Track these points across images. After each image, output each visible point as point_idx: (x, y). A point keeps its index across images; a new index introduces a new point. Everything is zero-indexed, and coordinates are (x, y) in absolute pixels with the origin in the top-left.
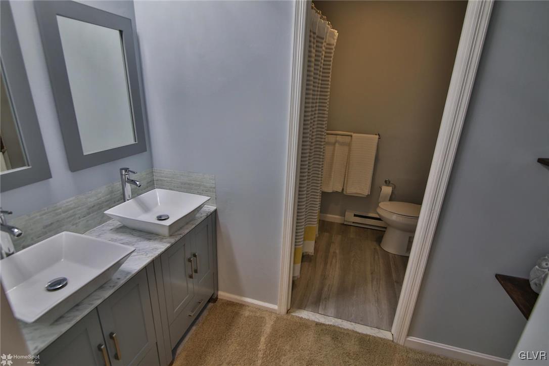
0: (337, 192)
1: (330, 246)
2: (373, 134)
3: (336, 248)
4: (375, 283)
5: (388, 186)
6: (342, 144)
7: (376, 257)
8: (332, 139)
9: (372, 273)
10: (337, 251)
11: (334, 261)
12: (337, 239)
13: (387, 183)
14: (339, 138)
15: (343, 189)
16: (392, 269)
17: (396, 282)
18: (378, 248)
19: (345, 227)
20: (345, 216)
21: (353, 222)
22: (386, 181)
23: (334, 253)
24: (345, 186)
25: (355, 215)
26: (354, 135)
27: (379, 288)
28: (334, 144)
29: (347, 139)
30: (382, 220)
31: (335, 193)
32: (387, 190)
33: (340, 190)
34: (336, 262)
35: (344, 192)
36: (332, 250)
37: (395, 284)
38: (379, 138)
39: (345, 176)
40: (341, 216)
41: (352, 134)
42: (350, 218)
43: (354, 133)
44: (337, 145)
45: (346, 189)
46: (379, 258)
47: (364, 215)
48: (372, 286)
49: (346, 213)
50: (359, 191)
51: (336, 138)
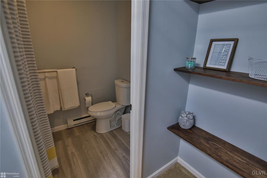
0: (57, 111)
1: (67, 150)
2: (71, 68)
3: (71, 149)
4: (106, 158)
5: (88, 97)
6: (51, 78)
7: (98, 140)
8: (41, 76)
9: (101, 153)
10: (74, 151)
11: (75, 160)
12: (69, 141)
13: (87, 95)
14: (47, 74)
15: (61, 108)
16: (109, 142)
17: (115, 149)
18: (95, 134)
19: (70, 130)
20: (67, 124)
21: (74, 125)
22: (86, 94)
23: (72, 153)
24: (62, 105)
25: (74, 120)
26: (58, 71)
27: (110, 160)
28: (45, 79)
29: (54, 74)
30: (90, 117)
31: (56, 112)
32: (89, 99)
33: (59, 109)
34: (77, 159)
35: (63, 110)
36: (70, 153)
37: (116, 151)
38: (76, 70)
39: (60, 99)
40: (64, 124)
41: (56, 70)
42: (71, 123)
43: (57, 69)
44: (47, 79)
45: (64, 107)
46: (99, 140)
47: (80, 118)
48: (106, 161)
49: (68, 121)
50: (73, 106)
51: (45, 74)
